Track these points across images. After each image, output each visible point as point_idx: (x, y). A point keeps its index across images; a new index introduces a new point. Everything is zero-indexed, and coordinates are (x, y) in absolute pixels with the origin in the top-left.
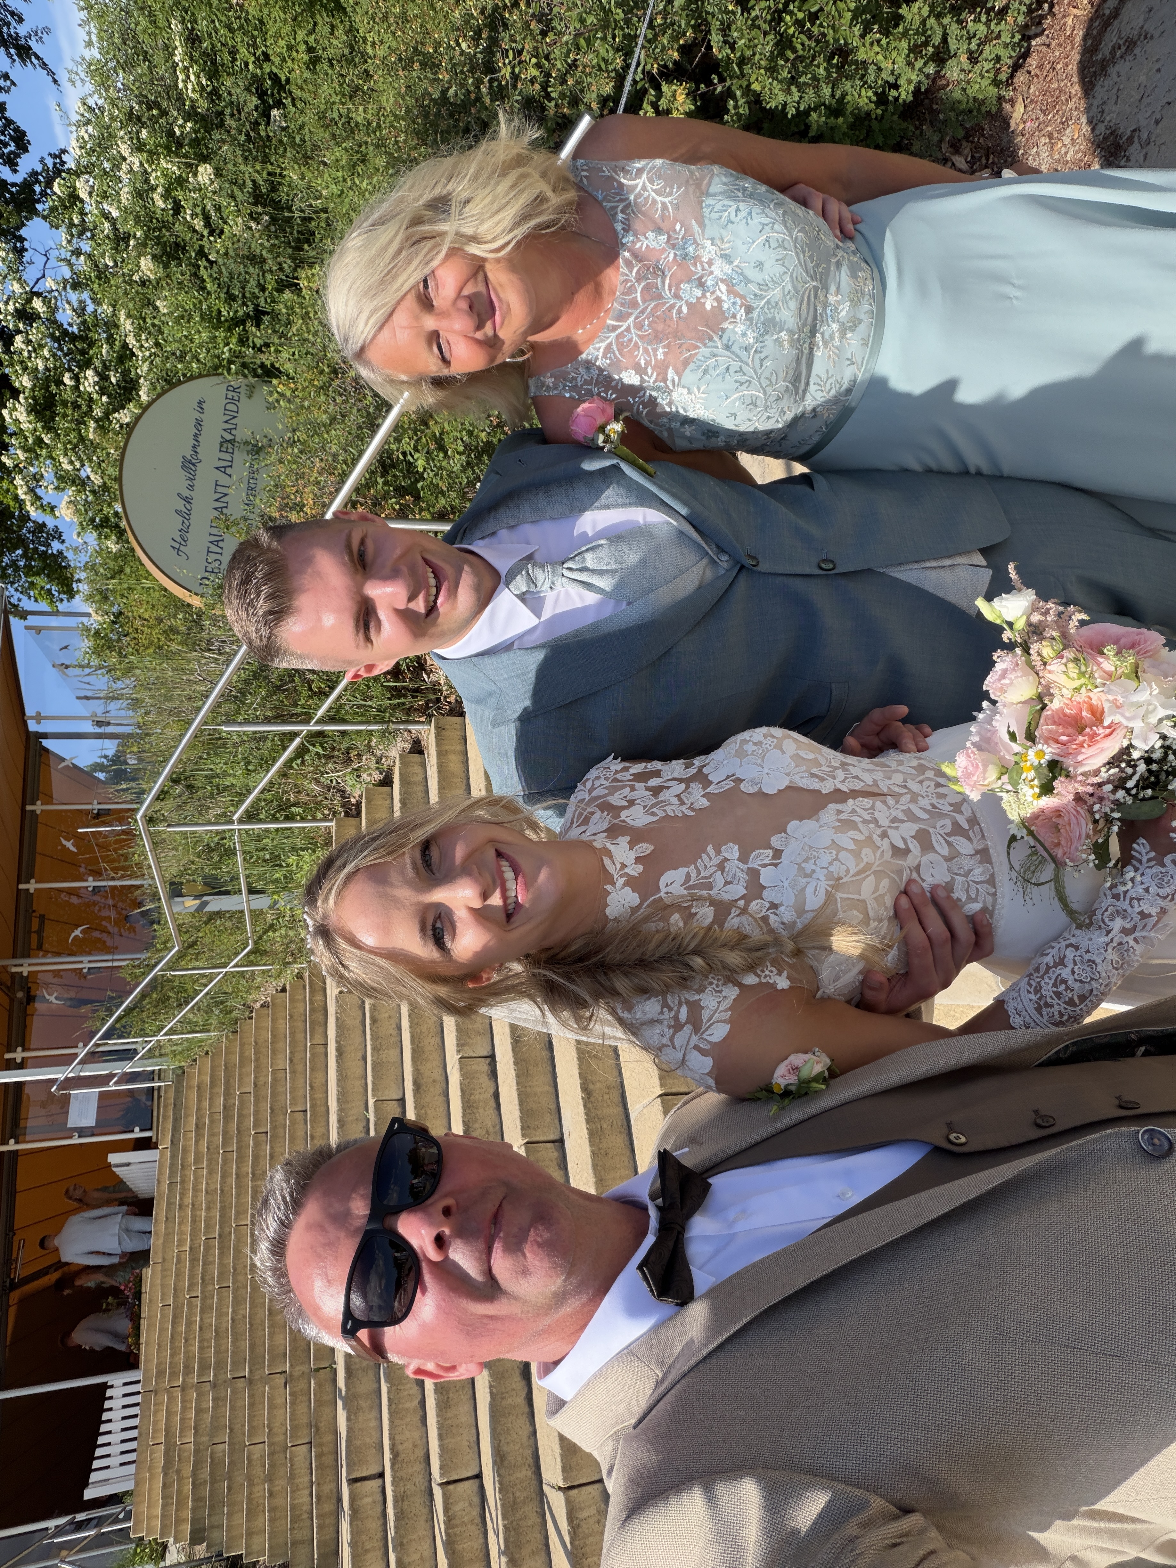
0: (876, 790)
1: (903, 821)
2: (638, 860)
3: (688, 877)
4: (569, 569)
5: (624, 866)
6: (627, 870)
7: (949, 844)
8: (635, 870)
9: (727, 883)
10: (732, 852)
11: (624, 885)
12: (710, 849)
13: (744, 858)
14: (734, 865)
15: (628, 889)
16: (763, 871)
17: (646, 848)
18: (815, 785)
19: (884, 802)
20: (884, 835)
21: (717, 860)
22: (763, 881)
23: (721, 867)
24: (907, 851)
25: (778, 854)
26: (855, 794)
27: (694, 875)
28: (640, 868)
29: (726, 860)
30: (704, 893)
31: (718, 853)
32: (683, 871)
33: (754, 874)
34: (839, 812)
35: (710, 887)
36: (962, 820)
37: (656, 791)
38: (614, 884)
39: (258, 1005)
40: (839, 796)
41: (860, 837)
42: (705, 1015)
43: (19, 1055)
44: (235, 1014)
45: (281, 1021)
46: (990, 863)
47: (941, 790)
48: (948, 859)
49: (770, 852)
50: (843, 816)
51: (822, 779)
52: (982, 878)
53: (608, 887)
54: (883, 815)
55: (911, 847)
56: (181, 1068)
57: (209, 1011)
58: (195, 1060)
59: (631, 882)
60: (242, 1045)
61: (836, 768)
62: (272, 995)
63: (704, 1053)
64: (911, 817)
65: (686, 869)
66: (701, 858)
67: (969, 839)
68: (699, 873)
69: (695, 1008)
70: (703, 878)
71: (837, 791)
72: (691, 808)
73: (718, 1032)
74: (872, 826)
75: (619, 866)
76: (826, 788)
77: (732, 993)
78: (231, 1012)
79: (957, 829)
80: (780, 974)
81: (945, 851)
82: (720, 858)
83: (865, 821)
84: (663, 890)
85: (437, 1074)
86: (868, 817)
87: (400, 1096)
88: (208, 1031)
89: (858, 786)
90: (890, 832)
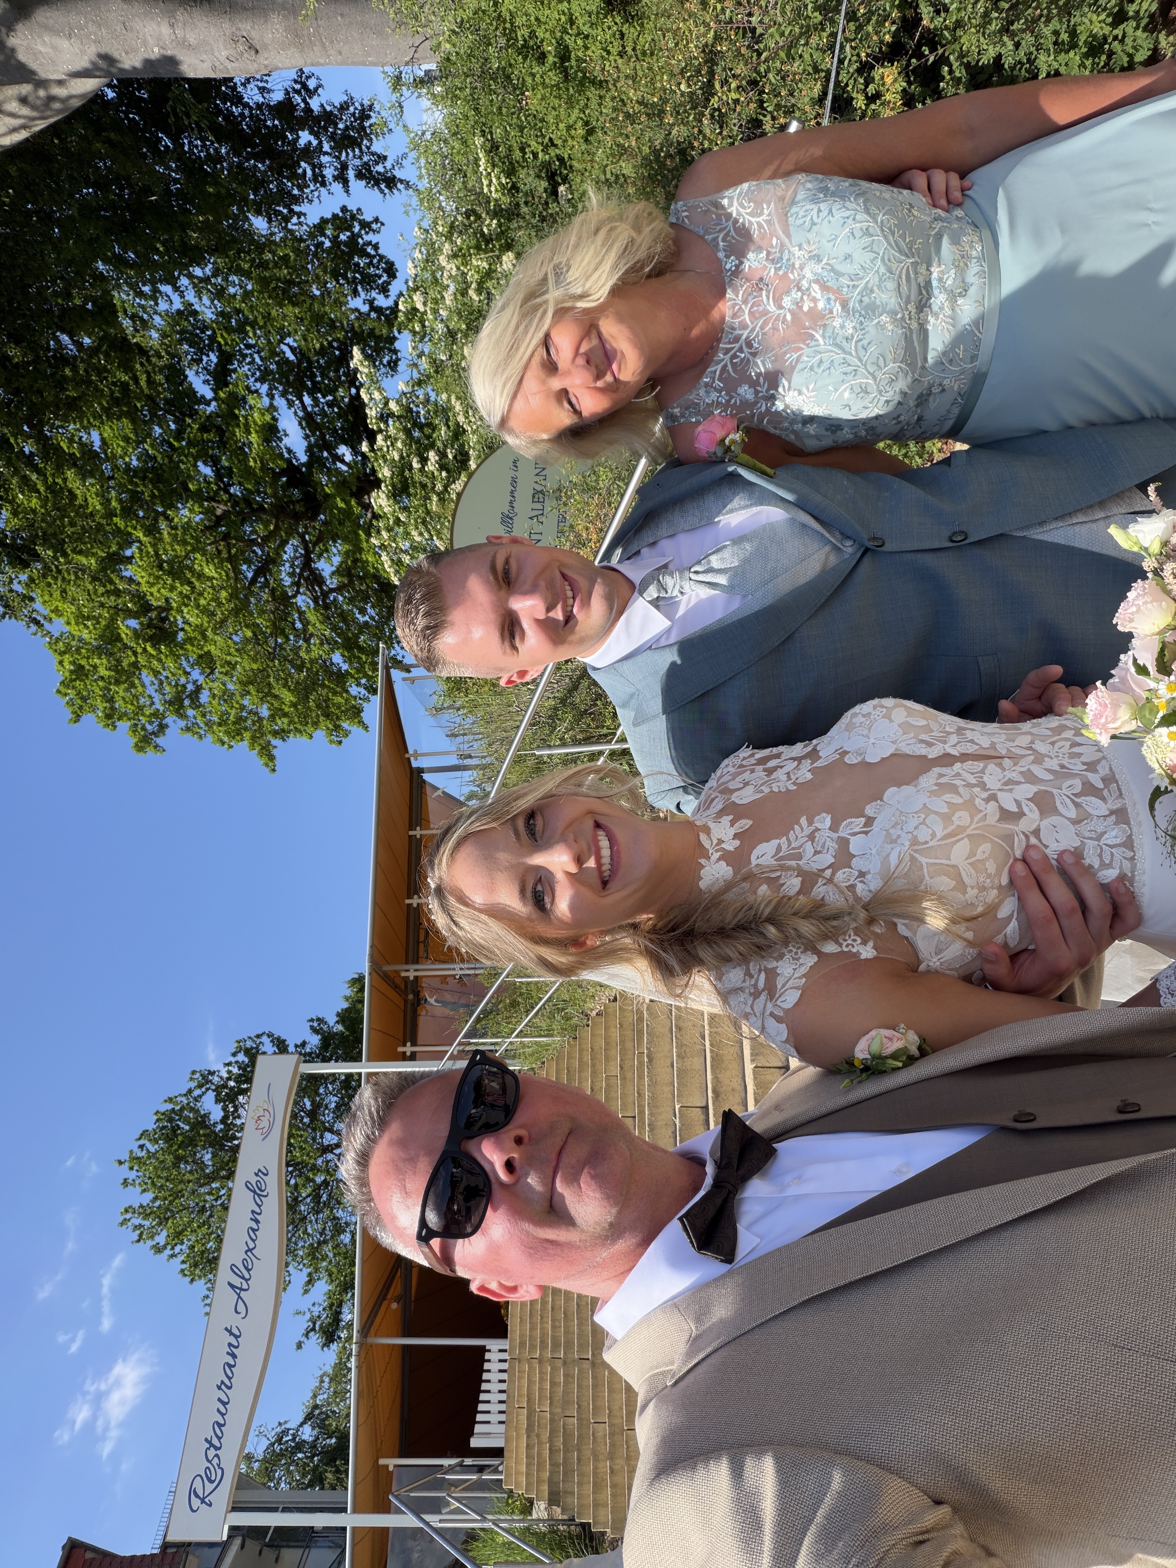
0: (992, 753)
1: (1018, 783)
2: (736, 836)
3: (779, 849)
4: (696, 572)
5: (720, 841)
6: (723, 846)
7: (1077, 805)
8: (731, 845)
9: (816, 853)
10: (825, 821)
11: (719, 859)
12: (803, 821)
13: (834, 828)
14: (826, 836)
15: (723, 863)
16: (852, 839)
17: (745, 823)
18: (922, 750)
19: (1000, 765)
20: (993, 798)
21: (808, 831)
22: (852, 850)
23: (811, 837)
24: (1021, 814)
25: (870, 821)
26: (964, 757)
27: (784, 847)
28: (737, 843)
29: (817, 830)
30: (793, 863)
31: (810, 823)
32: (775, 842)
33: (844, 843)
34: (941, 775)
35: (799, 857)
36: (1095, 779)
37: (770, 772)
38: (708, 858)
39: (594, 1013)
40: (947, 760)
41: (958, 800)
42: (780, 981)
43: (408, 1049)
44: (575, 1021)
45: (613, 1029)
46: (1128, 823)
47: (1076, 750)
48: (1075, 822)
49: (863, 820)
50: (943, 780)
51: (930, 744)
52: (1118, 841)
53: (703, 861)
54: (993, 776)
55: (1026, 809)
56: (533, 1069)
57: (552, 1017)
58: (543, 1063)
59: (726, 857)
60: (581, 1051)
61: (949, 733)
62: (605, 1004)
63: (779, 1020)
64: (1030, 777)
65: (777, 841)
66: (793, 829)
67: (1103, 799)
68: (789, 844)
69: (772, 975)
70: (793, 849)
71: (947, 755)
72: (794, 783)
73: (790, 999)
74: (977, 790)
75: (715, 842)
76: (933, 753)
77: (810, 960)
78: (571, 1018)
79: (1089, 789)
80: (864, 943)
81: (1072, 813)
82: (812, 828)
83: (969, 785)
84: (754, 862)
85: (736, 1083)
86: (974, 781)
87: (704, 1104)
88: (552, 1036)
89: (971, 749)
90: (1000, 795)
